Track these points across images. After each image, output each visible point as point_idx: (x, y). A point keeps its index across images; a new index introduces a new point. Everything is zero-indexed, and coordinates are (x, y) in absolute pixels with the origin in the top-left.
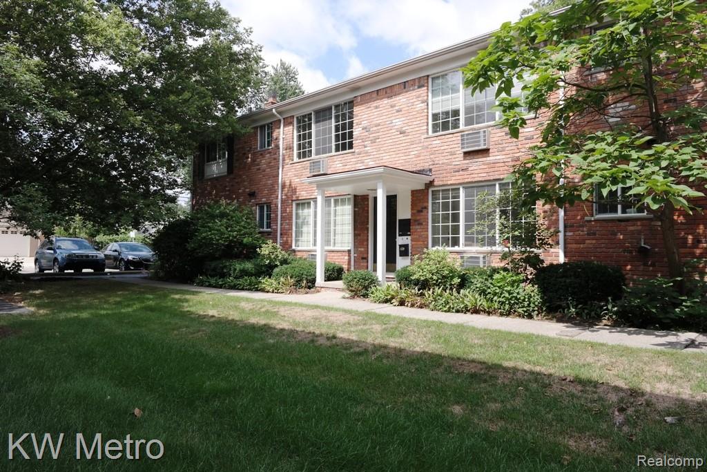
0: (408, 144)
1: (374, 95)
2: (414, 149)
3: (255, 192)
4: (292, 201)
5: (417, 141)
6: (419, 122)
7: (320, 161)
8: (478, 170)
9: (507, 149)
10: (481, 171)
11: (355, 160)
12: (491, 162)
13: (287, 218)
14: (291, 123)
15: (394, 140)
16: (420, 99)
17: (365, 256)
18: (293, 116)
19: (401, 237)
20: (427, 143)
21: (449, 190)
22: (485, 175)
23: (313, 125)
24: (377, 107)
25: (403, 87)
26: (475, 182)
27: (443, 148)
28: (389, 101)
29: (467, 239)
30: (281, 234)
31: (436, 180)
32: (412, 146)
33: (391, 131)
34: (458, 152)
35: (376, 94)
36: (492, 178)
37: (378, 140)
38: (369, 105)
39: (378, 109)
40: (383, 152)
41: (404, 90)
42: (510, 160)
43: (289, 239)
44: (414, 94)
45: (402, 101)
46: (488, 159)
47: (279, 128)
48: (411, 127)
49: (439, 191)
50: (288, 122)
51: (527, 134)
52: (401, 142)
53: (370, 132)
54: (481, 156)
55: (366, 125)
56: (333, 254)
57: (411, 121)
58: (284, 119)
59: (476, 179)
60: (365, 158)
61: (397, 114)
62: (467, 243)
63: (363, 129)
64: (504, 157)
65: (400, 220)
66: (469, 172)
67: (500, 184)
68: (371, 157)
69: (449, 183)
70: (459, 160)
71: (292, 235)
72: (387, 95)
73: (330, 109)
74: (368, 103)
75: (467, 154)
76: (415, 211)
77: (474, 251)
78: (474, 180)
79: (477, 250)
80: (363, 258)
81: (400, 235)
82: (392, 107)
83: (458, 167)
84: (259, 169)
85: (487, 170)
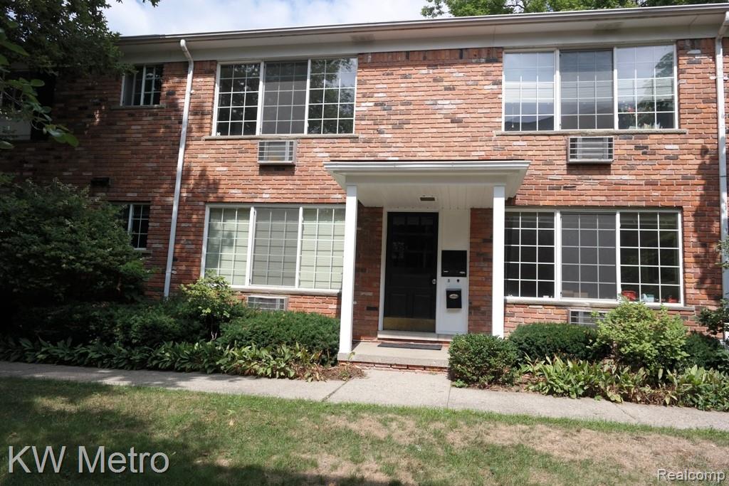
0: (468, 139)
1: (402, 58)
2: (478, 148)
3: (108, 179)
4: (206, 202)
5: (485, 138)
6: (488, 111)
7: (284, 143)
8: (590, 190)
9: (639, 167)
10: (598, 193)
11: (359, 150)
12: (613, 182)
13: (191, 232)
14: (211, 73)
15: (440, 130)
16: (490, 78)
17: (373, 305)
18: (214, 63)
19: (446, 279)
20: (503, 143)
21: (534, 214)
22: (604, 198)
23: (261, 83)
24: (405, 77)
25: (457, 55)
26: (587, 207)
27: (530, 153)
28: (431, 71)
29: (564, 287)
30: (175, 259)
31: (518, 197)
32: (474, 144)
33: (433, 116)
34: (558, 162)
35: (404, 58)
36: (614, 204)
37: (406, 126)
38: (389, 70)
39: (409, 80)
40: (417, 145)
41: (461, 61)
42: (643, 182)
43: (195, 269)
44: (479, 69)
45: (454, 75)
46: (608, 177)
47: (185, 76)
48: (473, 115)
49: (517, 214)
50: (204, 69)
51: (670, 152)
52: (452, 135)
53: (391, 112)
54: (597, 172)
55: (383, 99)
56: (302, 299)
57: (472, 106)
58: (195, 62)
59: (589, 203)
60: (380, 150)
61: (447, 92)
62: (566, 292)
63: (376, 105)
64: (634, 177)
65: (444, 252)
66: (576, 192)
67: (621, 214)
68: (393, 149)
69: (541, 203)
70: (559, 173)
71: (200, 261)
72: (426, 62)
73: (302, 63)
74: (388, 67)
75: (572, 168)
76: (478, 241)
77: (588, 304)
78: (584, 204)
79: (591, 304)
80: (369, 309)
81: (443, 275)
82: (435, 80)
83: (559, 183)
84: (124, 140)
85: (607, 192)
